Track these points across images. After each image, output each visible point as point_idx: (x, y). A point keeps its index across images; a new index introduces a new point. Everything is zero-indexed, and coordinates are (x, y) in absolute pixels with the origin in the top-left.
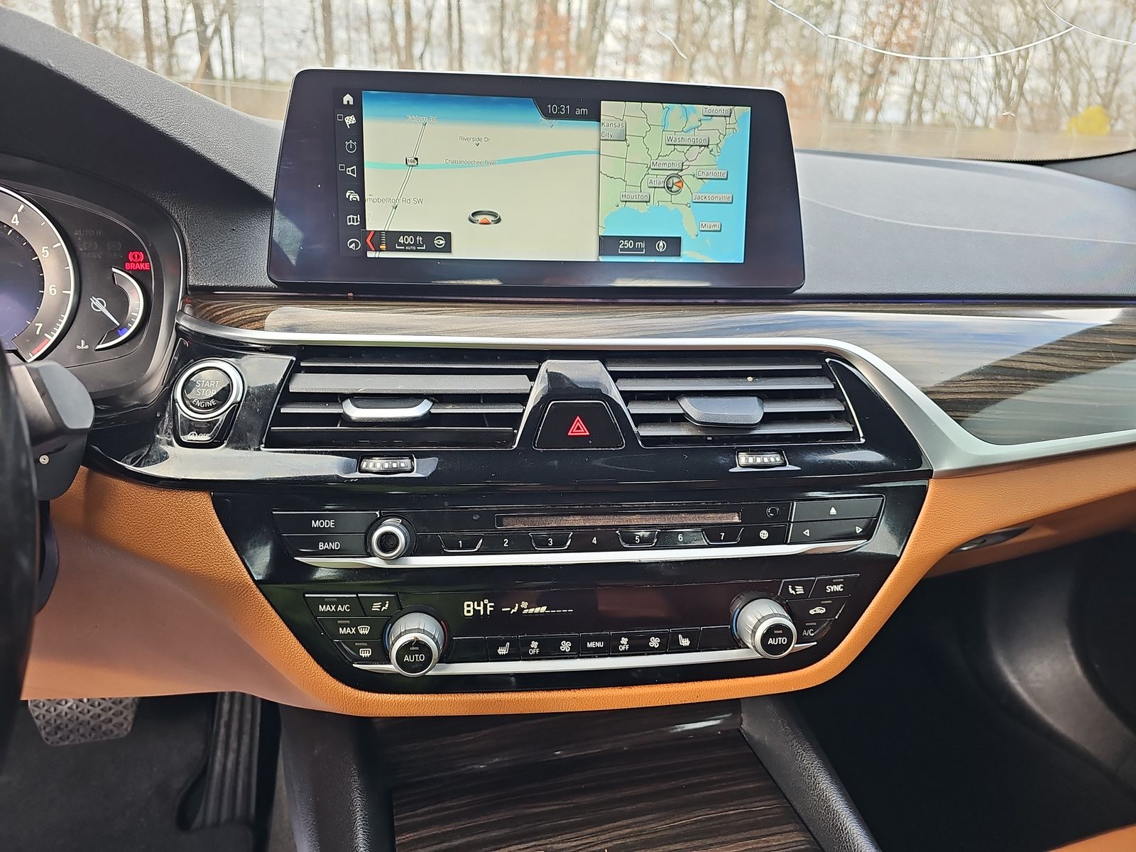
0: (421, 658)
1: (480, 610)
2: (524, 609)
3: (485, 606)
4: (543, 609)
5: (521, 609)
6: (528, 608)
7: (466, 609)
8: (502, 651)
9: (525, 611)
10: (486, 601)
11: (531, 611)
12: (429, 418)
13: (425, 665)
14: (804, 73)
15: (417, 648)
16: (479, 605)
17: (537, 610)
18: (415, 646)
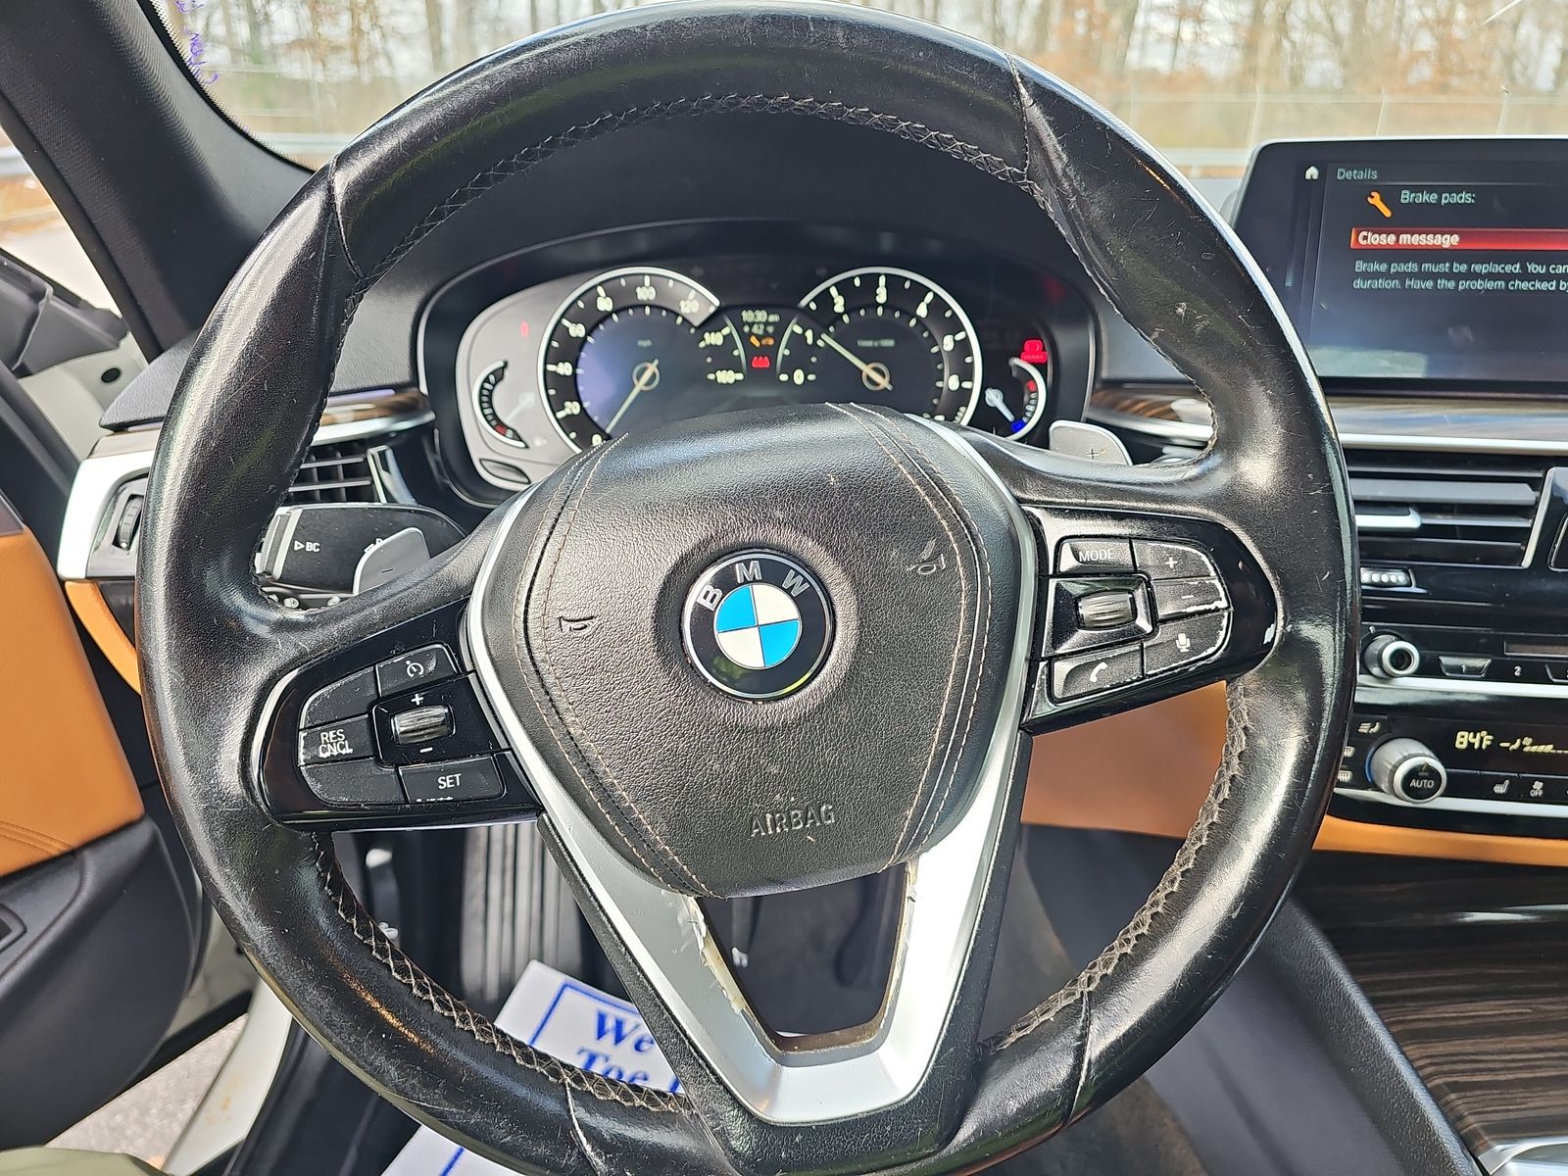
0: (1430, 784)
1: (1473, 744)
2: (1525, 746)
3: (1482, 739)
4: (1549, 748)
5: (1522, 746)
6: (1532, 745)
7: (1459, 739)
8: (1500, 789)
9: (1526, 749)
10: (1484, 733)
11: (1534, 749)
12: (1425, 530)
13: (1430, 793)
14: (1469, 21)
15: (1427, 774)
16: (1475, 737)
17: (1541, 748)
18: (1425, 771)
